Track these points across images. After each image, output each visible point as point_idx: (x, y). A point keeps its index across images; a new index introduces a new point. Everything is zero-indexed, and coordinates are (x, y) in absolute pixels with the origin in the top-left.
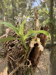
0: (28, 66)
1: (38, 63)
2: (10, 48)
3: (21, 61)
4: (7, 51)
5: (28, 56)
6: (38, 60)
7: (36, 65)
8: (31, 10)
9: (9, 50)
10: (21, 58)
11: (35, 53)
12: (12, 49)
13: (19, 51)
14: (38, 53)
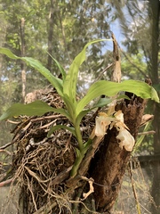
0: (84, 194)
1: (115, 199)
2: (32, 142)
3: (63, 186)
4: (22, 152)
5: (86, 167)
6: (114, 189)
7: (106, 205)
8: (99, 59)
9: (28, 148)
10: (61, 176)
11: (107, 164)
12: (36, 146)
13: (59, 152)
14: (116, 165)
